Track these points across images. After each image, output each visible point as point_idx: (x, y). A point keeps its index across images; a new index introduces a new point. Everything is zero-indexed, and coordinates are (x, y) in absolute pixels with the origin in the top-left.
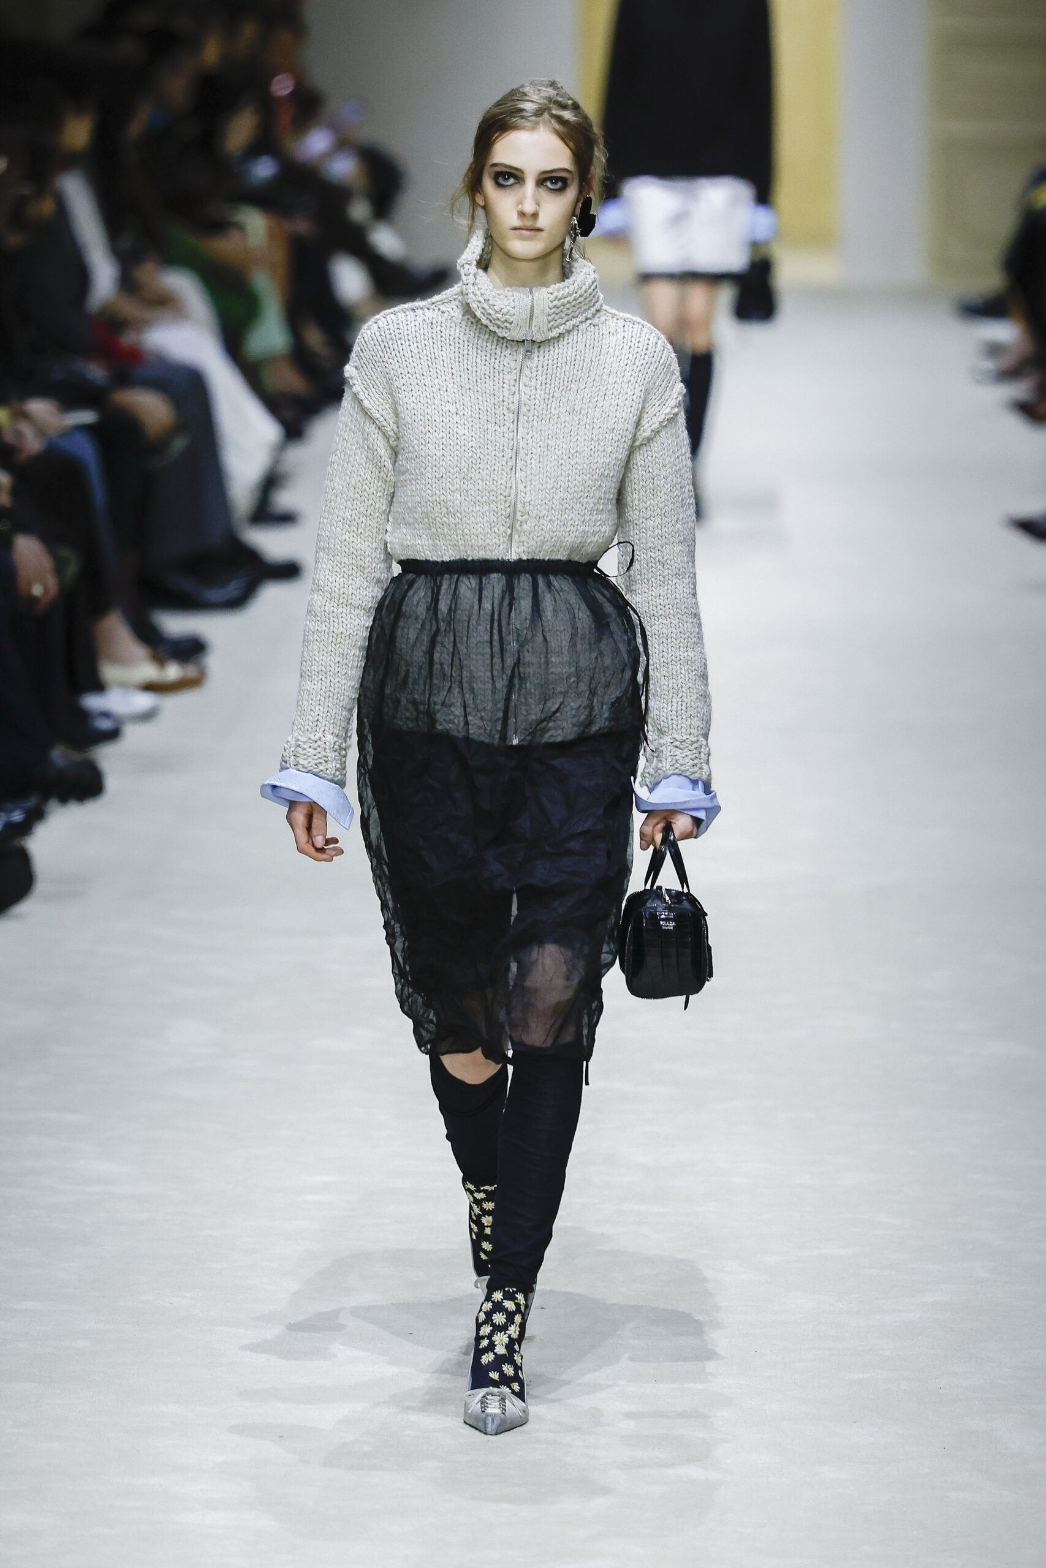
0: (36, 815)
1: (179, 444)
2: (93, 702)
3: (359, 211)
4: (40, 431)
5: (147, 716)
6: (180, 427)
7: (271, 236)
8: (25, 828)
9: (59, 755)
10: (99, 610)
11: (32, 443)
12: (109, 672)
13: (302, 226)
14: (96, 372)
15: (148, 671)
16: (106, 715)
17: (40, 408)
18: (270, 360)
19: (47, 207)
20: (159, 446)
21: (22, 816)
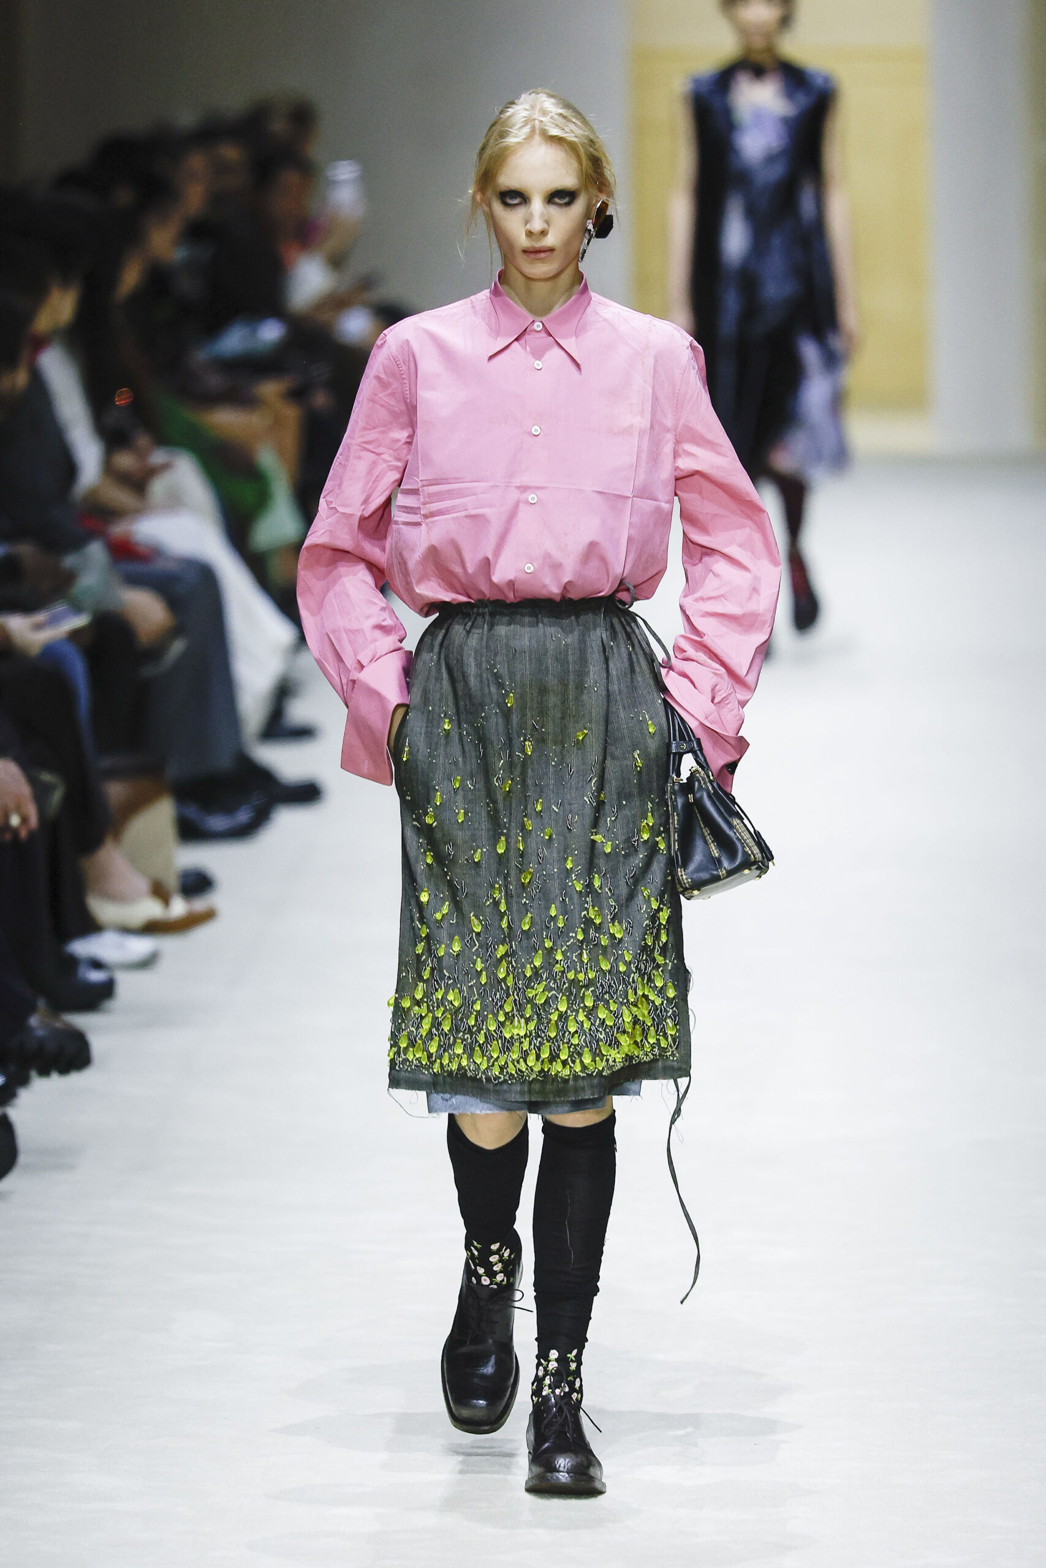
1: (178, 647)
5: (147, 963)
12: (104, 911)
15: (151, 908)
16: (97, 965)
18: (279, 551)
19: (21, 378)
20: (155, 652)
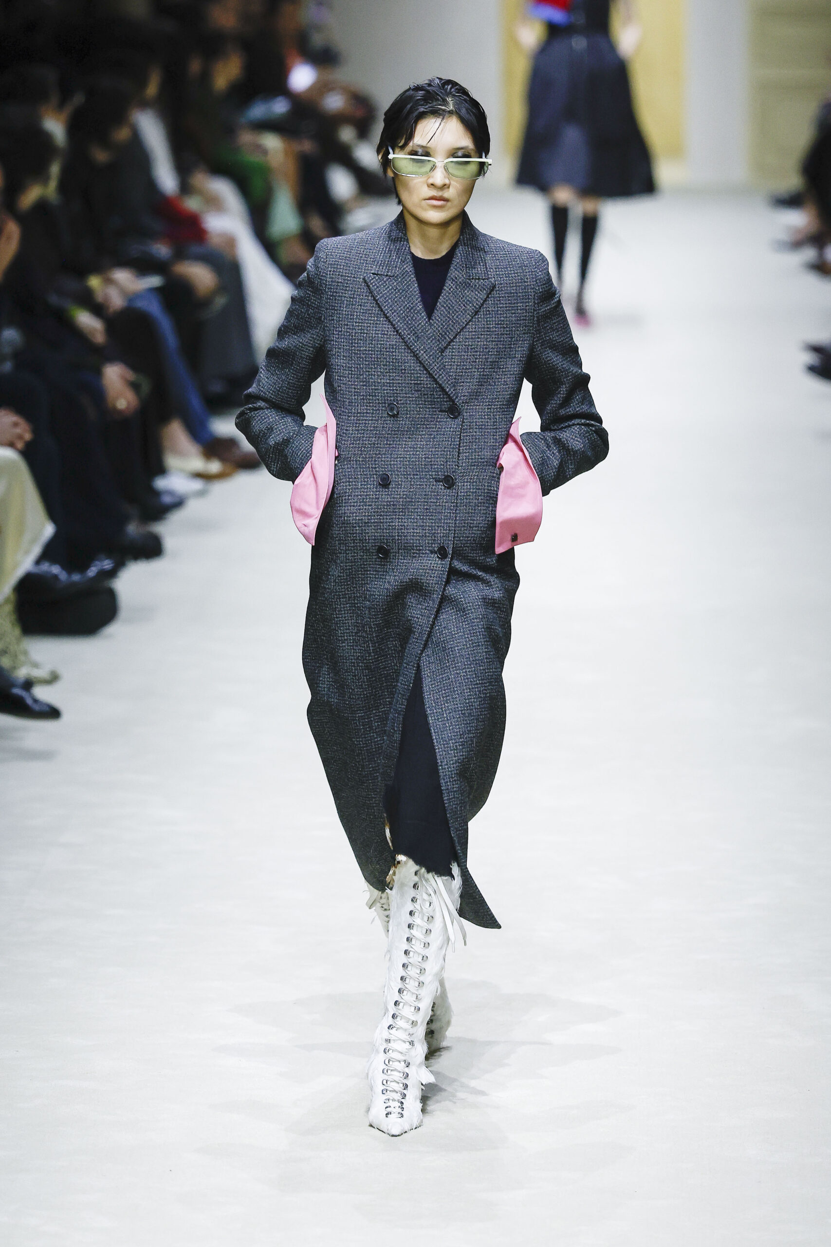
0: (119, 565)
2: (161, 483)
3: (347, 134)
4: (123, 291)
5: (199, 495)
6: (221, 288)
7: (286, 153)
8: (112, 573)
9: (133, 529)
10: (164, 419)
11: (116, 301)
12: (172, 461)
13: (307, 146)
14: (162, 250)
15: (198, 463)
16: (169, 494)
17: (123, 277)
18: (286, 240)
19: (126, 133)
20: (205, 302)
21: (112, 565)
